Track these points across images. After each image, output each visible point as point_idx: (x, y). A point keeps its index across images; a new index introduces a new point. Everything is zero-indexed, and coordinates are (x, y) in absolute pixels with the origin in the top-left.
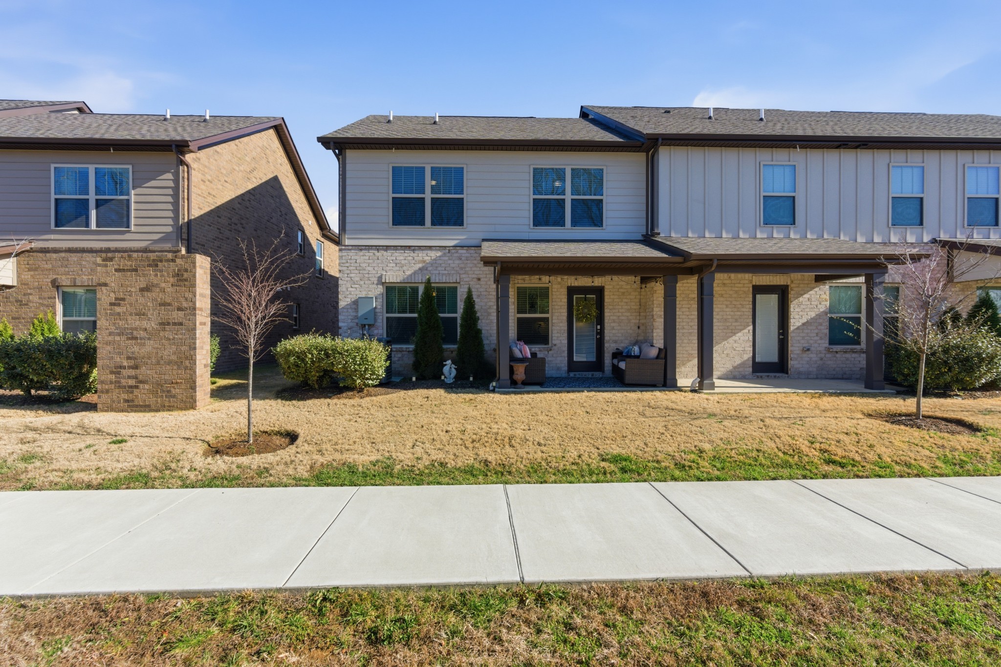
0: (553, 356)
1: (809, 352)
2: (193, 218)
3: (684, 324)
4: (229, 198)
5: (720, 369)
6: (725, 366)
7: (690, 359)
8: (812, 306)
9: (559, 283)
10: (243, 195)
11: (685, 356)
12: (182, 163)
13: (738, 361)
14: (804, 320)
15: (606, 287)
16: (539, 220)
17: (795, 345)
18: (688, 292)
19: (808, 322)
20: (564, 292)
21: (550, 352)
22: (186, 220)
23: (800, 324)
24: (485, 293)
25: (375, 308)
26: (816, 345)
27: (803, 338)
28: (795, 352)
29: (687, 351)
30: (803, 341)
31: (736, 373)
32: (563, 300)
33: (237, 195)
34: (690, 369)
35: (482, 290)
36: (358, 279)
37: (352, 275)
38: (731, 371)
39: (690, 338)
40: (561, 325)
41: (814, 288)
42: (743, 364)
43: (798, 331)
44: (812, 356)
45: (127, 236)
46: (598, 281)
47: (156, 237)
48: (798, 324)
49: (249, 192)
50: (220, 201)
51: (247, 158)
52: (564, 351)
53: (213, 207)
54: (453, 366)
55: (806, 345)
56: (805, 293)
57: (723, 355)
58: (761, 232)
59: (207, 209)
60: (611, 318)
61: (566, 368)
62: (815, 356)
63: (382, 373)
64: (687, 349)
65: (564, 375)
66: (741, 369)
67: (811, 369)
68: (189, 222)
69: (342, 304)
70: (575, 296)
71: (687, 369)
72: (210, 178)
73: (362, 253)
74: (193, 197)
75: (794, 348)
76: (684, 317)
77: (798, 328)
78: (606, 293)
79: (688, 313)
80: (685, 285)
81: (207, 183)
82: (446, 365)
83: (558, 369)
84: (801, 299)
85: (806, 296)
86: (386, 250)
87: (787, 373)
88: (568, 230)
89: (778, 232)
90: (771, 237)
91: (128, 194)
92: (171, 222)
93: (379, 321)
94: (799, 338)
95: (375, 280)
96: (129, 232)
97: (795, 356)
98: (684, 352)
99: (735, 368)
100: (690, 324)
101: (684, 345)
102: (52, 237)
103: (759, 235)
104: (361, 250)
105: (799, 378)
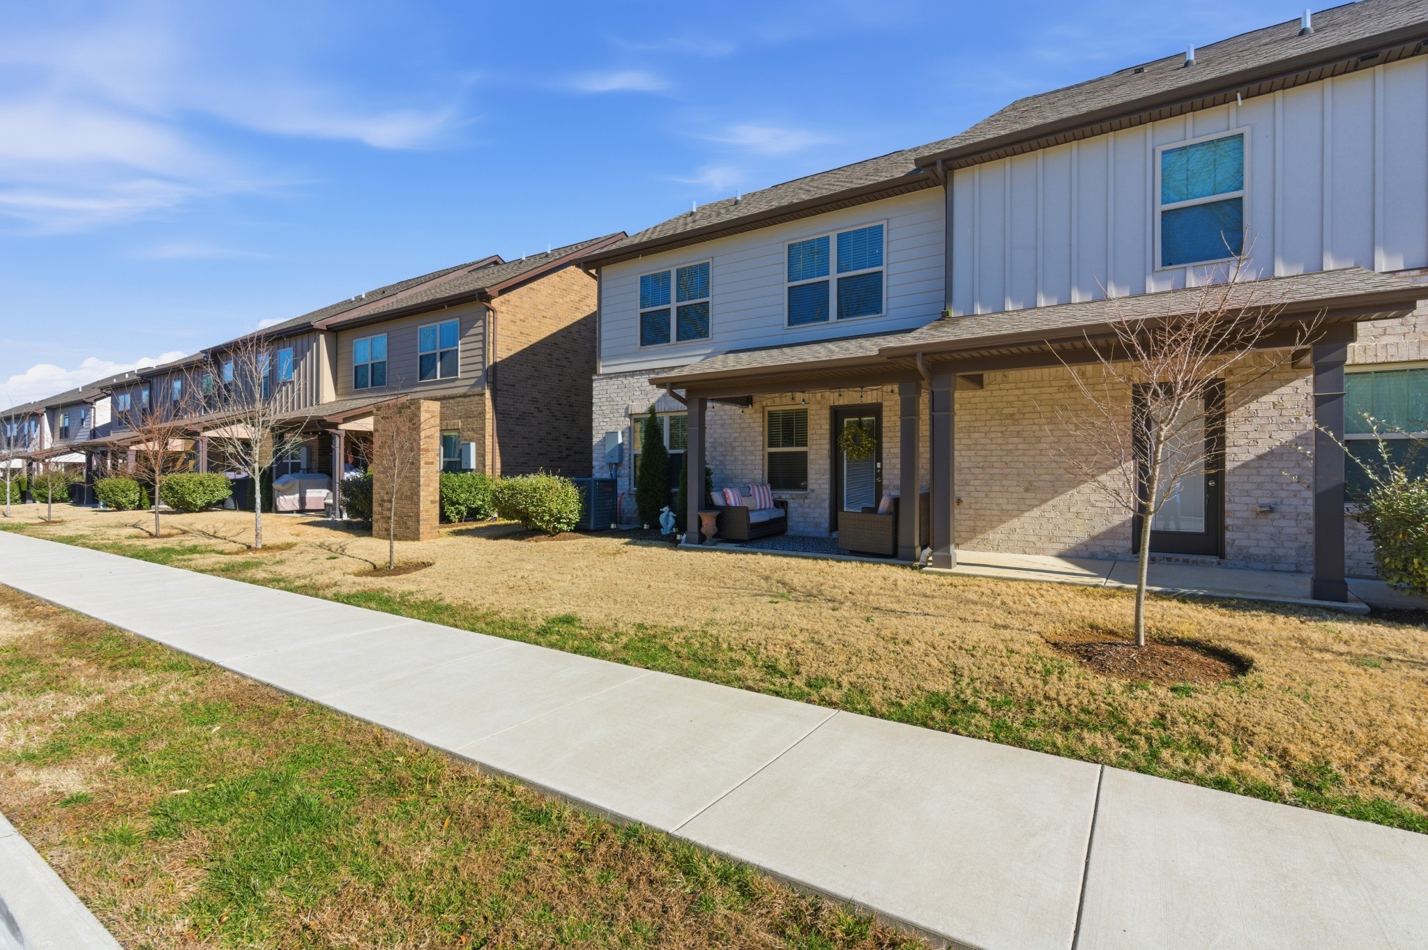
0: (809, 507)
1: (1276, 516)
2: (498, 360)
3: (994, 459)
4: (548, 334)
5: (1063, 540)
6: (1074, 534)
7: (1003, 518)
8: (1286, 420)
9: (819, 403)
10: (570, 327)
11: (995, 512)
12: (488, 309)
13: (1100, 527)
14: (1263, 448)
15: (885, 404)
16: (795, 317)
17: (1236, 499)
18: (1000, 405)
19: (1272, 452)
20: (826, 414)
21: (806, 501)
22: (491, 363)
23: (1252, 457)
24: (730, 421)
25: (622, 444)
26: (1295, 501)
27: (1260, 486)
28: (1238, 514)
29: (999, 505)
30: (1258, 493)
31: (1097, 549)
32: (824, 427)
33: (559, 328)
34: (1003, 536)
35: (725, 417)
36: (608, 412)
37: (603, 408)
38: (1085, 545)
39: (1004, 482)
40: (821, 462)
41: (1289, 381)
42: (1112, 533)
43: (1246, 471)
44: (1283, 523)
45: (458, 383)
46: (870, 396)
47: (472, 382)
48: (1245, 458)
49: (579, 323)
50: (535, 339)
51: (575, 287)
52: (824, 500)
53: (526, 346)
54: (671, 514)
55: (1267, 501)
56: (1264, 394)
57: (1069, 515)
58: (1157, 280)
59: (518, 349)
60: (892, 450)
61: (827, 525)
62: (1293, 523)
63: (575, 517)
64: (999, 501)
65: (825, 534)
66: (1107, 543)
67: (1280, 552)
68: (495, 364)
69: (596, 439)
70: (846, 420)
71: (998, 536)
72: (522, 317)
73: (611, 382)
74: (499, 338)
75: (1236, 506)
76: (993, 447)
77: (1246, 465)
78: (884, 414)
79: (1000, 441)
80: (995, 393)
81: (519, 322)
82: (663, 512)
83: (817, 525)
84: (1253, 406)
85: (1269, 398)
86: (632, 376)
87: (1222, 556)
88: (834, 324)
89: (1199, 275)
90: (1181, 288)
91: (457, 345)
92: (480, 366)
93: (626, 459)
94: (1248, 486)
95: (622, 411)
96: (457, 379)
97: (1239, 522)
98: (994, 507)
99: (1094, 539)
100: (1005, 459)
101: (993, 495)
102: (418, 389)
103: (1152, 287)
104: (611, 378)
105: (1247, 568)
